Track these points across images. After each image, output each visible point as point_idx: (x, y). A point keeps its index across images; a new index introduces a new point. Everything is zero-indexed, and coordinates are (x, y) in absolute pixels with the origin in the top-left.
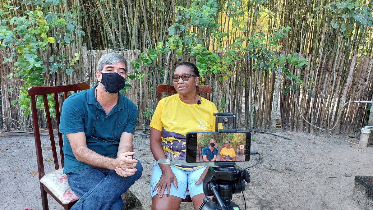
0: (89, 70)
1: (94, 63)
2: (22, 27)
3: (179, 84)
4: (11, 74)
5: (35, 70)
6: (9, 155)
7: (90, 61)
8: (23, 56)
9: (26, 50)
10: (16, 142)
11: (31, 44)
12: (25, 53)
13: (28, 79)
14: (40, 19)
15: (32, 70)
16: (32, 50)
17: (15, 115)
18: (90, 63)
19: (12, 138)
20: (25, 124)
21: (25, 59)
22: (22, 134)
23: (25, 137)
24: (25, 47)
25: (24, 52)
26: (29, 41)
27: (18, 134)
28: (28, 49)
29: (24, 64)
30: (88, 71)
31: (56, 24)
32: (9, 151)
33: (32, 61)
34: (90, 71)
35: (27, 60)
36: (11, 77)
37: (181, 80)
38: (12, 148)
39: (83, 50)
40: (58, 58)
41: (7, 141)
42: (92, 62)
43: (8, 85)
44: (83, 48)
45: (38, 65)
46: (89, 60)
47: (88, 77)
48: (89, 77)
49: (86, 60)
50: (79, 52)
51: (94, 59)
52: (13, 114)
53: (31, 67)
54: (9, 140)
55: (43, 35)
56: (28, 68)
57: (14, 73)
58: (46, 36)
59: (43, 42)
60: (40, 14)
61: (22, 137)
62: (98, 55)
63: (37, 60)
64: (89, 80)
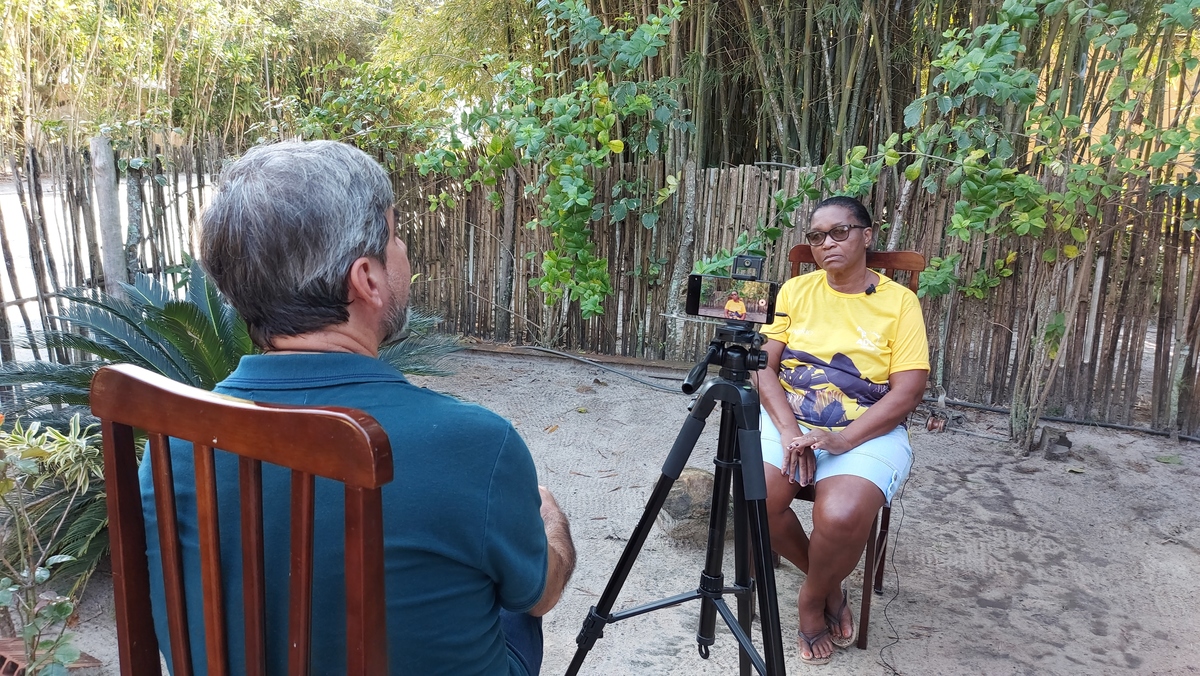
0: (695, 219)
1: (710, 202)
2: (562, 119)
3: (825, 249)
4: (535, 220)
5: (577, 212)
6: (512, 389)
7: (701, 196)
8: (559, 181)
9: (565, 168)
10: (528, 369)
11: (577, 156)
12: (563, 175)
13: (562, 230)
14: (601, 98)
15: (570, 212)
16: (576, 168)
17: (534, 314)
18: (700, 201)
19: (523, 360)
20: (549, 332)
21: (561, 187)
22: (542, 353)
23: (546, 361)
24: (564, 162)
25: (560, 173)
26: (572, 148)
27: (533, 352)
28: (568, 166)
29: (558, 197)
30: (692, 221)
31: (632, 108)
32: (513, 383)
33: (573, 193)
34: (699, 220)
35: (563, 190)
36: (534, 227)
37: (829, 241)
38: (519, 380)
39: (687, 168)
40: (629, 187)
41: (513, 365)
42: (705, 199)
43: (527, 246)
44: (689, 163)
45: (583, 201)
46: (697, 194)
47: (691, 237)
48: (694, 235)
49: (691, 192)
50: (679, 174)
51: (711, 192)
52: (531, 310)
53: (569, 204)
54: (516, 363)
55: (602, 136)
56: (564, 207)
57: (540, 219)
58: (607, 138)
59: (600, 151)
60: (602, 86)
61: (540, 360)
62: (721, 181)
63: (582, 190)
64: (693, 243)
